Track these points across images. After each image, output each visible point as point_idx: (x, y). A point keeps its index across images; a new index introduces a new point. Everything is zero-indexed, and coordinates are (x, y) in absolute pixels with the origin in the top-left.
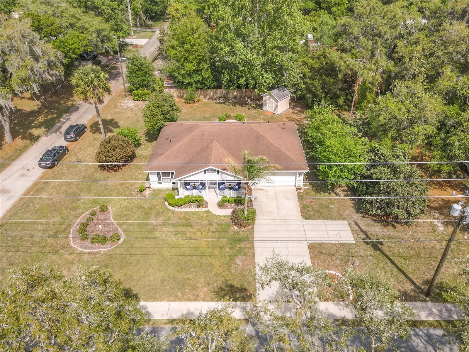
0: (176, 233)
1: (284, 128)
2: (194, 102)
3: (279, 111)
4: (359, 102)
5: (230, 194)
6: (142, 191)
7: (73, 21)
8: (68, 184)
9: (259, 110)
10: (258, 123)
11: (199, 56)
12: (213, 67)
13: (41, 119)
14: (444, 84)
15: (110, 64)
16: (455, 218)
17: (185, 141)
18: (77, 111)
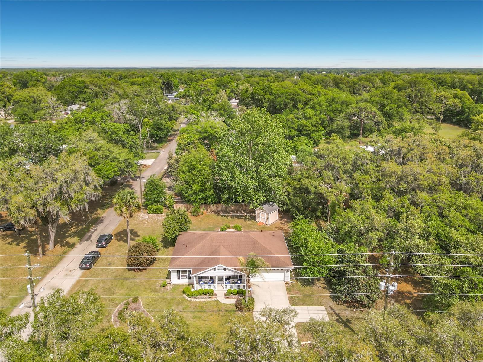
0: (194, 318)
1: (274, 236)
2: (199, 215)
3: (270, 222)
4: (332, 215)
5: (234, 287)
6: (164, 286)
7: (108, 153)
8: (104, 282)
9: (253, 221)
10: (254, 232)
11: (204, 179)
12: (215, 187)
13: (73, 229)
14: (384, 203)
15: (124, 182)
16: (383, 291)
17: (199, 246)
18: (102, 222)
